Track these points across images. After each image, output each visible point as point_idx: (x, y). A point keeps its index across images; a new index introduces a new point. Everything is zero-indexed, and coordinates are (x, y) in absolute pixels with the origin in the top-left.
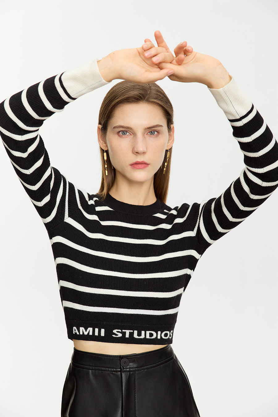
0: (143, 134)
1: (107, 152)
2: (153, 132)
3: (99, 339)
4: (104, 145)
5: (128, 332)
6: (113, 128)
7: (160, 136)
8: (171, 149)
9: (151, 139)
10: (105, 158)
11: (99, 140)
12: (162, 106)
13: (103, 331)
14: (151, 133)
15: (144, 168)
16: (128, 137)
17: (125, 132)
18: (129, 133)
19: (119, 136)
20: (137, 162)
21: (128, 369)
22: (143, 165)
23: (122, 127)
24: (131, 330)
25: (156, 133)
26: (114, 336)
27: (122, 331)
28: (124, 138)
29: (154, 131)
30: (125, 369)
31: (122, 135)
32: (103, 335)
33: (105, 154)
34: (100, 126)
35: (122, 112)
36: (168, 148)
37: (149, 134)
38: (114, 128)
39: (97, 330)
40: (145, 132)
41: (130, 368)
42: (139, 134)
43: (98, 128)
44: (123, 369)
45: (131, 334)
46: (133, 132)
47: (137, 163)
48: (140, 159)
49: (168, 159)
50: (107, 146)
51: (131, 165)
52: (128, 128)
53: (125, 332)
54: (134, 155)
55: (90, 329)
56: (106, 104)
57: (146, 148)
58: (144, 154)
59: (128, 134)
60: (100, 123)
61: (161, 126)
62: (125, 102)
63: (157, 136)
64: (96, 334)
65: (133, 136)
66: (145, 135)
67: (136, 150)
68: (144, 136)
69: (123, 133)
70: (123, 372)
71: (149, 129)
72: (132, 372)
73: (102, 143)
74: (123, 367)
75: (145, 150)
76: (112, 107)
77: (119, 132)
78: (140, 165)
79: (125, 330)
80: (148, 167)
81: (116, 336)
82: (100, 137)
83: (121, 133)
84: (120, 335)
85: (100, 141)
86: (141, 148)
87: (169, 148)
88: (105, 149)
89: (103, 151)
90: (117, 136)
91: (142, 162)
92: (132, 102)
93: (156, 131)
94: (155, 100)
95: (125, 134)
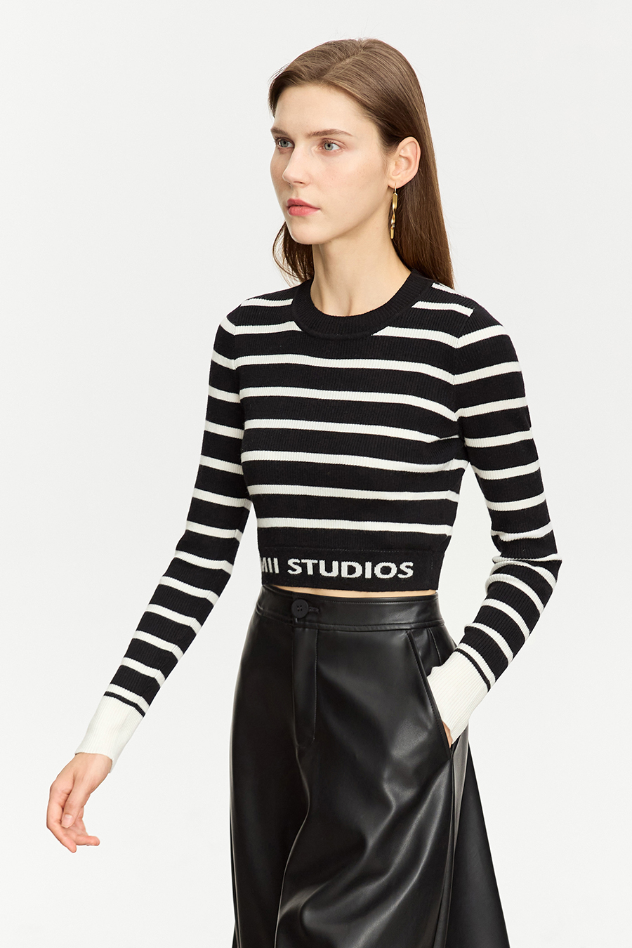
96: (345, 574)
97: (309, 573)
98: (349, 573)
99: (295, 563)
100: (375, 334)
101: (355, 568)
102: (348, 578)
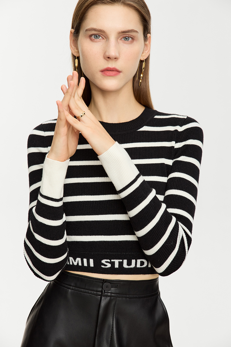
0: (117, 39)
1: (78, 58)
2: (127, 38)
3: (88, 269)
4: (76, 50)
5: (117, 262)
6: (85, 31)
7: (135, 42)
8: (147, 60)
9: (125, 45)
10: (76, 65)
11: (71, 45)
12: (138, 10)
13: (91, 261)
14: (125, 39)
15: (115, 75)
16: (100, 41)
17: (97, 36)
18: (102, 37)
19: (91, 40)
20: (108, 68)
21: (109, 294)
22: (114, 73)
23: (95, 30)
24: (120, 259)
25: (130, 39)
26: (103, 266)
27: (111, 261)
28: (96, 42)
29: (129, 37)
30: (106, 293)
31: (94, 39)
32: (93, 266)
33: (77, 60)
34: (73, 30)
35: (95, 13)
36: (143, 58)
37: (123, 39)
38: (87, 30)
39: (85, 260)
40: (119, 37)
41: (111, 293)
42: (113, 38)
43: (71, 32)
44: (105, 293)
45: (121, 264)
46: (106, 35)
47: (108, 70)
48: (111, 65)
49: (143, 70)
50: (78, 52)
51: (102, 71)
52: (100, 31)
53: (114, 262)
54: (105, 60)
55: (79, 259)
56: (80, 6)
57: (119, 54)
58: (116, 59)
59: (100, 38)
60: (73, 28)
61: (137, 32)
62: (100, 3)
63: (132, 42)
64: (85, 264)
65: (106, 40)
66: (119, 40)
67: (107, 54)
68: (117, 41)
69: (95, 37)
70: (104, 296)
71: (123, 34)
72: (113, 297)
73: (73, 48)
74: (105, 291)
75: (117, 55)
76: (86, 8)
77: (91, 36)
78: (111, 72)
79: (114, 259)
80: (119, 75)
81: (105, 267)
82: (72, 42)
83: (93, 36)
84: (109, 265)
85: (72, 47)
86: (112, 52)
87: (145, 58)
88: (76, 55)
89: (74, 57)
90: (88, 40)
91: (114, 68)
92: (107, 4)
93: (131, 37)
94: (132, 3)
95: (98, 38)
96: (139, 266)
97: (115, 267)
98: (141, 265)
99: (106, 262)
100: (139, 130)
101: (144, 262)
102: (140, 268)
